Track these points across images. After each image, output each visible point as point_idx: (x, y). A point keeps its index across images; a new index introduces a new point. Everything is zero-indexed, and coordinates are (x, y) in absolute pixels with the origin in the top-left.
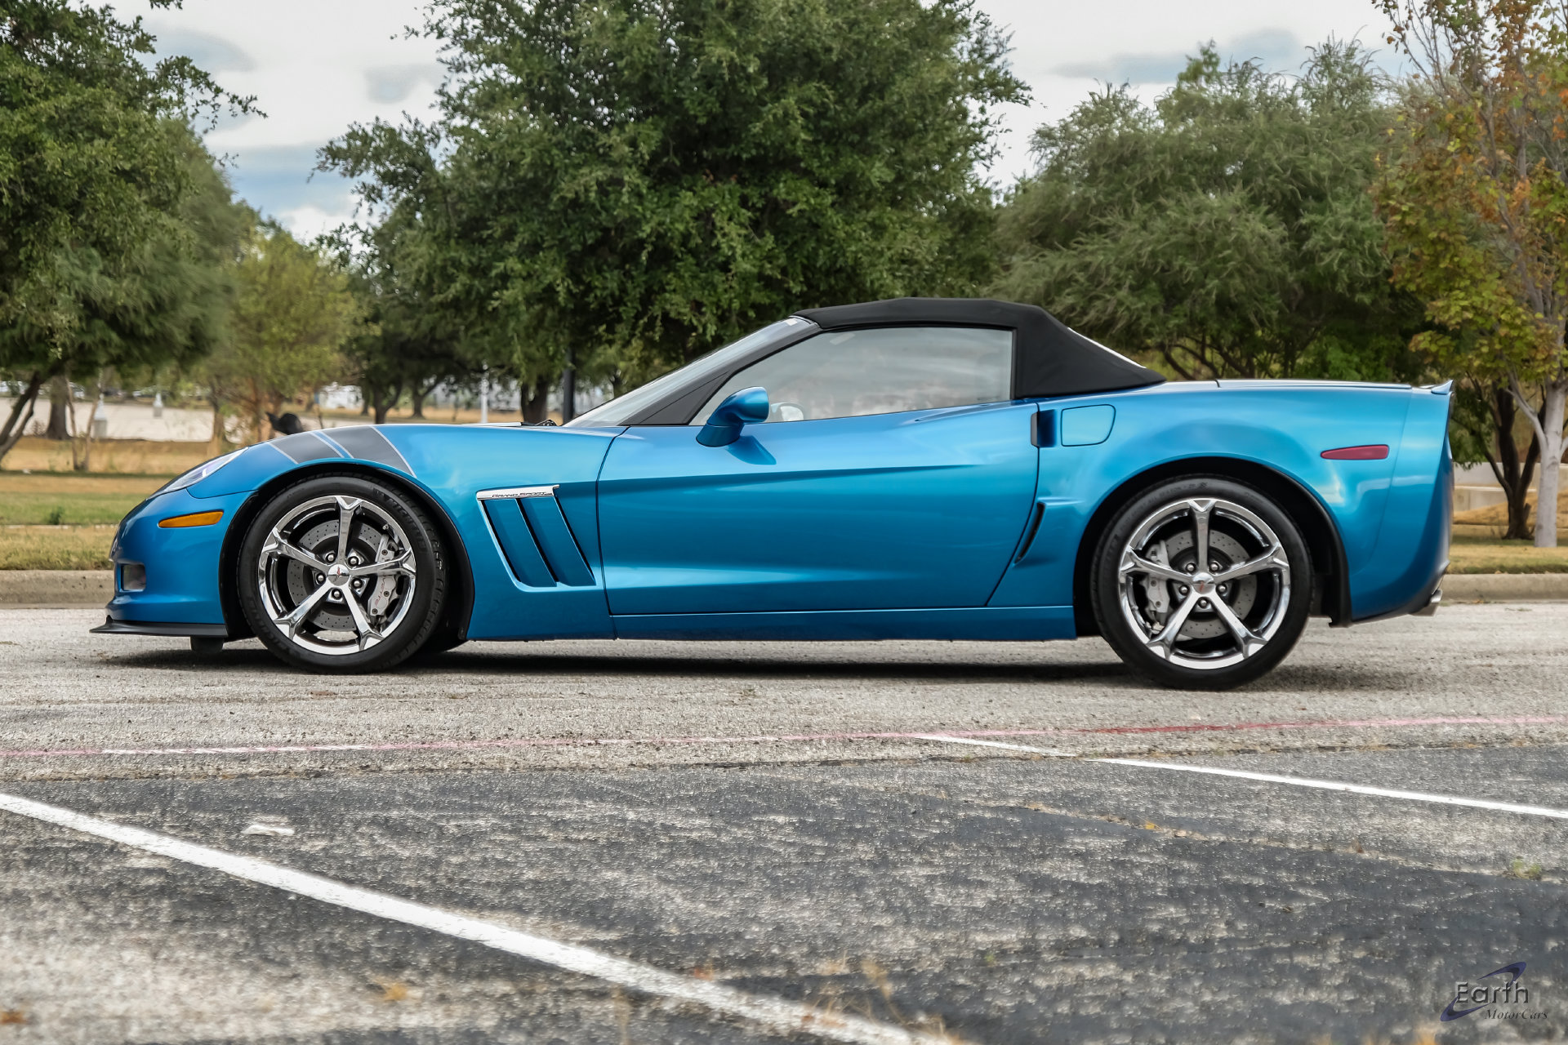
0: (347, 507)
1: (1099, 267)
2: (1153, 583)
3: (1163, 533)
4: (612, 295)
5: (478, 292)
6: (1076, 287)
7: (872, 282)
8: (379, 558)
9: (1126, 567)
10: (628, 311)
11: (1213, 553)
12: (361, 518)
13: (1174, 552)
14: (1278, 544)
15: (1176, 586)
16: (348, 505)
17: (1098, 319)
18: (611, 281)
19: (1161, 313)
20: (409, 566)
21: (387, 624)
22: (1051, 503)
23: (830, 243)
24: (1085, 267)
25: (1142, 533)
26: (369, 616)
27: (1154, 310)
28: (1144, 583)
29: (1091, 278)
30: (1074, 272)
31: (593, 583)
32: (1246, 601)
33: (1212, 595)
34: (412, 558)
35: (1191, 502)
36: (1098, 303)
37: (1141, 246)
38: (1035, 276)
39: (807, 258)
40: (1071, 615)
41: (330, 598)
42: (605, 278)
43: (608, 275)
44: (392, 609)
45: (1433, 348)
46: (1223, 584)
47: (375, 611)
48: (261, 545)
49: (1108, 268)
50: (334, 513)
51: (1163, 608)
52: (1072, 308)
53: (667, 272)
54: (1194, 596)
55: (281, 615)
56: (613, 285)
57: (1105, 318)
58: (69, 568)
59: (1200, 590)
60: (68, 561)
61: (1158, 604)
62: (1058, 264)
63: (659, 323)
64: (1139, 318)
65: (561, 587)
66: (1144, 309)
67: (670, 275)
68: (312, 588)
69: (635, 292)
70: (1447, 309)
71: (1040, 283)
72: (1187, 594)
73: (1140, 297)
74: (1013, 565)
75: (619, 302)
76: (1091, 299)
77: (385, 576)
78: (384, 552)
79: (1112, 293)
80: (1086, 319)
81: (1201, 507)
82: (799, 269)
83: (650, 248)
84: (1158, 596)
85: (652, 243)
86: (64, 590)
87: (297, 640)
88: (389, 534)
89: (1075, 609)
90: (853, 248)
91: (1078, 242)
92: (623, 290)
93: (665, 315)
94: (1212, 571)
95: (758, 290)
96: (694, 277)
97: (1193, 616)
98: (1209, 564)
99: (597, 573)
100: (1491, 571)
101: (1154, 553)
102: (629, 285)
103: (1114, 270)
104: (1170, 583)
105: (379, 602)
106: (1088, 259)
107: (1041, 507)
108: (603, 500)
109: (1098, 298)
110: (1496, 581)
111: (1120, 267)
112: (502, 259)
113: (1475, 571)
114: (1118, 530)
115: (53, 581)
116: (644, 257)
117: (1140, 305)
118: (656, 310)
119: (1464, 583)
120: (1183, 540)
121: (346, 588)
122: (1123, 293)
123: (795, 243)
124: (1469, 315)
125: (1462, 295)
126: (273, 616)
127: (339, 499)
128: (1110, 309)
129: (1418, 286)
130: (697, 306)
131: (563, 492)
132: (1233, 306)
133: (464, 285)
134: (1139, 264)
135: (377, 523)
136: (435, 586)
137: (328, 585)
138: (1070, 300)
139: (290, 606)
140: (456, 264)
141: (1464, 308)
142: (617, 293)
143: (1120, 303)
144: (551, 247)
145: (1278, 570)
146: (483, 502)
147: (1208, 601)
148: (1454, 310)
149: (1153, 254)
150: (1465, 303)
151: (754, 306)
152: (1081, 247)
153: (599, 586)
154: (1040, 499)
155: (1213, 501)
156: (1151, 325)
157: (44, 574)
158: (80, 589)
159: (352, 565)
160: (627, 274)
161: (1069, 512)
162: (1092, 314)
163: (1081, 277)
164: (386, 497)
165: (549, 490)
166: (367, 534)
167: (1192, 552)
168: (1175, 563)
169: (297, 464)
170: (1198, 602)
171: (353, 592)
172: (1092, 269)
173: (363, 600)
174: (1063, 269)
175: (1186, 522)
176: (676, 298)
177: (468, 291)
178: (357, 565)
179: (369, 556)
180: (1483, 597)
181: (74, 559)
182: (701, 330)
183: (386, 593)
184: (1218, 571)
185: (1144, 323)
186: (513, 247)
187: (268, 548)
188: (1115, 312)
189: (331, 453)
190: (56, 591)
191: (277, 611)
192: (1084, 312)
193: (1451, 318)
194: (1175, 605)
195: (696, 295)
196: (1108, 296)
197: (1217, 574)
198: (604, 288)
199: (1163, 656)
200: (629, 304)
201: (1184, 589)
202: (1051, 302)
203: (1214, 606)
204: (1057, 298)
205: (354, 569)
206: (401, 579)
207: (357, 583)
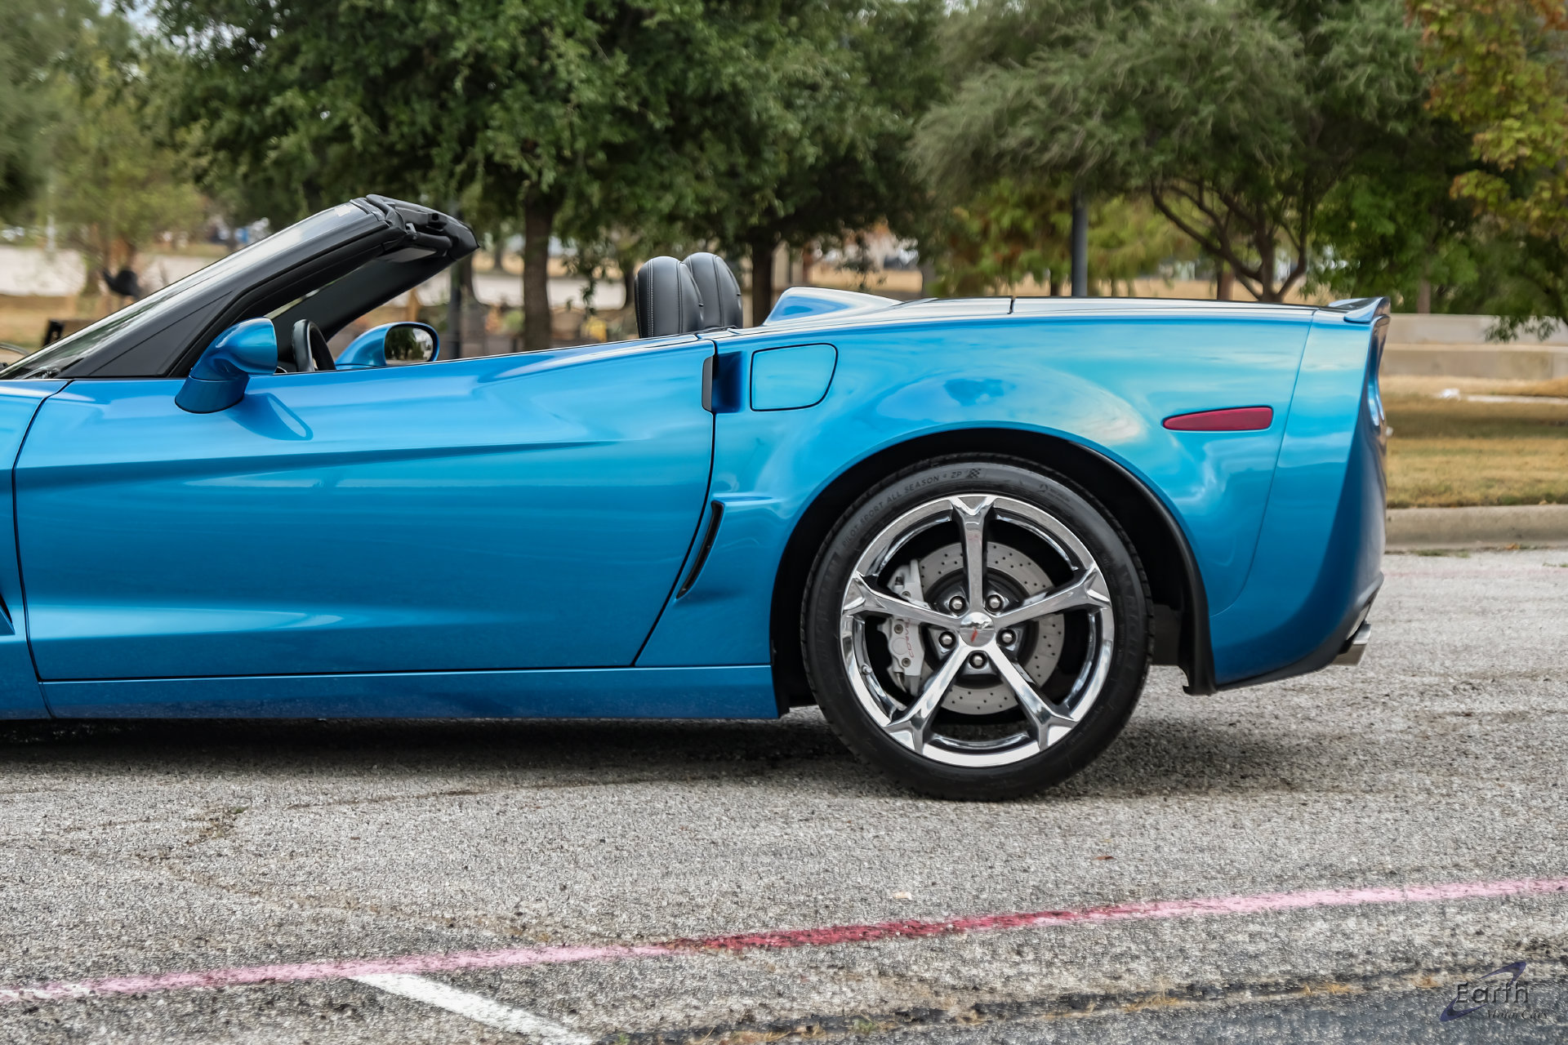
1: (1063, 91)
2: (899, 629)
3: (917, 548)
4: (424, 132)
5: (251, 131)
6: (1034, 116)
9: (856, 600)
10: (442, 155)
11: (993, 579)
13: (933, 578)
14: (1094, 566)
15: (935, 634)
17: (1062, 155)
18: (423, 113)
19: (1143, 148)
22: (736, 502)
23: (702, 64)
24: (1045, 90)
25: (881, 548)
27: (1134, 144)
28: (885, 628)
29: (1053, 105)
30: (1033, 96)
31: (11, 632)
32: (1046, 659)
33: (992, 649)
35: (956, 501)
36: (1063, 137)
37: (1116, 63)
38: (983, 103)
39: (675, 83)
40: (768, 680)
42: (413, 110)
43: (417, 107)
45: (1480, 194)
46: (1009, 630)
49: (1075, 91)
51: (915, 669)
52: (1029, 143)
53: (491, 103)
54: (963, 650)
56: (424, 120)
57: (1070, 154)
59: (972, 640)
61: (907, 661)
62: (1013, 86)
63: (480, 169)
64: (1114, 154)
66: (1121, 143)
67: (495, 107)
69: (452, 128)
70: (1498, 143)
71: (989, 111)
72: (952, 646)
73: (1115, 129)
74: (674, 600)
75: (431, 142)
76: (1054, 131)
79: (1080, 122)
80: (1046, 157)
81: (971, 508)
82: (663, 99)
83: (466, 72)
84: (906, 649)
85: (471, 66)
89: (775, 671)
90: (731, 70)
91: (1039, 59)
92: (438, 128)
93: (489, 158)
94: (989, 608)
95: (611, 125)
96: (526, 109)
97: (961, 679)
98: (987, 599)
100: (1533, 500)
101: (901, 581)
102: (445, 121)
103: (1082, 93)
104: (925, 630)
106: (1050, 79)
107: (718, 508)
109: (1062, 129)
110: (1540, 515)
111: (1090, 89)
112: (281, 88)
113: (1513, 502)
114: (839, 546)
116: (458, 84)
117: (1116, 138)
118: (477, 153)
119: (1496, 519)
120: (944, 560)
122: (1094, 123)
123: (658, 64)
124: (1526, 151)
125: (1517, 124)
128: (1077, 143)
129: (1462, 115)
130: (528, 148)
132: (1234, 139)
133: (230, 122)
134: (1113, 85)
138: (1027, 132)
140: (221, 94)
141: (1519, 142)
142: (429, 129)
143: (1090, 135)
144: (342, 72)
145: (1093, 608)
147: (986, 658)
148: (1507, 144)
149: (1132, 72)
150: (1522, 135)
151: (607, 146)
152: (1042, 65)
153: (19, 636)
154: (716, 495)
155: (990, 499)
156: (1129, 163)
160: (443, 106)
161: (759, 520)
162: (1055, 150)
163: (1041, 102)
167: (959, 578)
168: (934, 596)
170: (970, 658)
172: (1055, 93)
174: (1019, 93)
175: (950, 531)
176: (503, 138)
177: (239, 129)
180: (1522, 538)
182: (534, 177)
184: (1000, 609)
185: (1121, 160)
186: (292, 73)
188: (1083, 148)
192: (1044, 148)
193: (1501, 156)
194: (934, 662)
195: (526, 132)
196: (1075, 127)
197: (999, 615)
198: (413, 123)
199: (911, 746)
200: (445, 145)
201: (947, 638)
202: (1002, 136)
203: (993, 665)
204: (1010, 130)
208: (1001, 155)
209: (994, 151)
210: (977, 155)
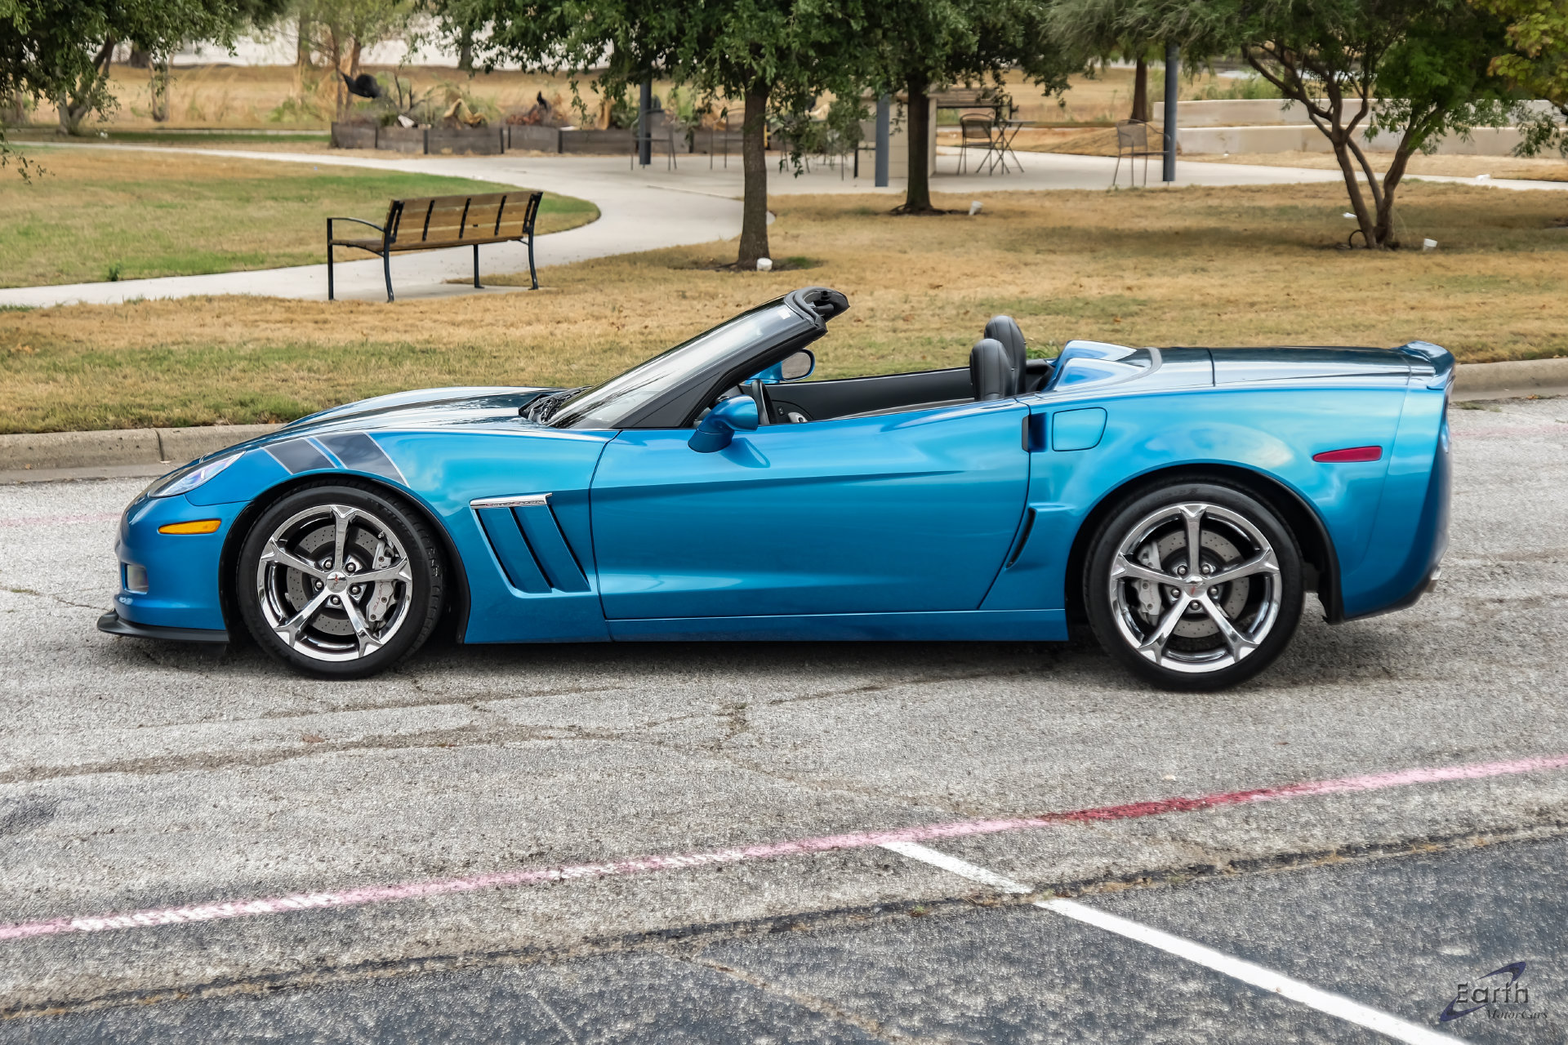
0: (342, 515)
2: (1145, 586)
3: (1156, 536)
7: (935, 15)
8: (376, 564)
9: (1118, 570)
11: (1206, 554)
12: (356, 525)
13: (1166, 552)
14: (1268, 547)
15: (1168, 589)
16: (344, 514)
17: (1172, 31)
19: (1235, 23)
20: (406, 575)
21: (388, 629)
22: (1042, 508)
25: (1136, 534)
26: (367, 622)
27: (1229, 21)
28: (1136, 585)
32: (1237, 603)
33: (1204, 598)
34: (408, 566)
35: (1182, 507)
36: (1171, 15)
40: (1063, 618)
41: (329, 604)
44: (390, 614)
46: (1215, 586)
47: (374, 617)
48: (259, 553)
50: (330, 520)
51: (1155, 611)
52: (1144, 20)
53: (726, 11)
54: (1186, 599)
55: (282, 622)
57: (1178, 28)
59: (1192, 593)
61: (1150, 606)
64: (1213, 29)
65: (556, 593)
66: (1218, 20)
68: (311, 594)
70: (1527, 34)
72: (1179, 596)
73: (1213, 9)
74: (1004, 569)
76: (1164, 11)
77: (381, 582)
78: (381, 559)
81: (1192, 512)
84: (1150, 600)
87: (299, 647)
88: (384, 539)
89: (1067, 611)
94: (1202, 573)
95: (818, 27)
96: (752, 17)
97: (1185, 616)
98: (1201, 567)
99: (592, 580)
101: (1146, 556)
104: (1162, 587)
105: (377, 608)
107: (1032, 512)
108: (597, 507)
109: (1170, 9)
114: (1108, 535)
117: (1214, 16)
120: (1175, 541)
121: (344, 595)
124: (1549, 40)
125: (1542, 18)
126: (274, 624)
127: (335, 507)
128: (1183, 21)
129: (1498, 9)
131: (556, 500)
132: (1308, 13)
135: (374, 531)
136: (432, 593)
137: (326, 593)
139: (291, 611)
141: (1544, 33)
143: (1194, 15)
145: (1269, 574)
146: (477, 510)
147: (1200, 604)
148: (1535, 35)
150: (1545, 27)
151: (816, 45)
153: (594, 592)
154: (1032, 505)
155: (1203, 506)
156: (1224, 36)
159: (350, 572)
161: (1059, 518)
164: (381, 507)
165: (543, 497)
166: (363, 539)
167: (1183, 553)
168: (1167, 565)
169: (292, 474)
170: (1190, 605)
171: (352, 599)
173: (361, 606)
175: (1178, 523)
176: (737, 42)
178: (354, 571)
179: (367, 567)
183: (384, 599)
184: (1210, 573)
185: (1218, 35)
187: (267, 555)
188: (1187, 25)
189: (322, 461)
191: (277, 617)
192: (1156, 25)
194: (1167, 607)
195: (755, 36)
197: (1209, 578)
198: (663, 28)
199: (1154, 660)
200: (686, 45)
201: (1176, 591)
202: (1122, 13)
203: (1204, 608)
204: (1128, 10)
205: (352, 576)
206: (399, 586)
207: (355, 589)
208: (1120, 30)
209: (1115, 26)
210: (1101, 28)
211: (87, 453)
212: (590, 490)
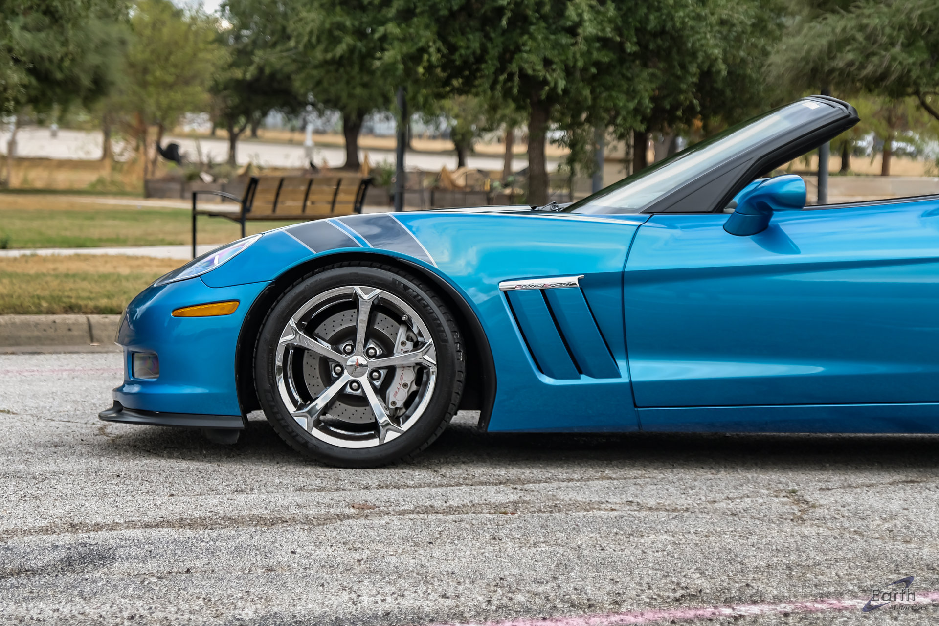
0: (366, 297)
1: (875, 29)
4: (474, 53)
5: (360, 51)
6: (856, 45)
7: (693, 44)
8: (398, 347)
10: (489, 68)
12: (380, 307)
16: (367, 295)
17: (875, 72)
18: (473, 42)
19: (928, 67)
20: (430, 358)
21: (408, 417)
23: (659, 9)
24: (862, 28)
26: (387, 408)
27: (922, 64)
29: (868, 38)
30: (854, 32)
31: (618, 376)
34: (433, 350)
36: (875, 59)
37: (912, 10)
38: (820, 35)
39: (640, 22)
41: (348, 390)
42: (468, 39)
43: (471, 36)
44: (411, 401)
47: (394, 403)
48: (278, 334)
49: (883, 28)
50: (353, 303)
52: (851, 64)
53: (522, 34)
55: (299, 408)
56: (476, 45)
57: (880, 71)
58: (39, 312)
60: (39, 305)
62: (841, 24)
63: (516, 79)
64: (909, 71)
65: (585, 380)
66: (914, 64)
67: (526, 37)
68: (329, 381)
69: (494, 52)
71: (824, 41)
73: (910, 54)
75: (480, 59)
76: (868, 56)
77: (403, 367)
78: (403, 343)
79: (886, 50)
80: (864, 73)
82: (633, 32)
83: (509, 14)
85: (512, 11)
86: (36, 333)
87: (316, 433)
88: (408, 325)
90: (681, 14)
91: (858, 7)
92: (485, 51)
93: (521, 70)
95: (599, 50)
96: (546, 39)
99: (622, 364)
102: (489, 45)
103: (888, 30)
105: (398, 394)
106: (865, 21)
108: (629, 290)
109: (874, 54)
111: (893, 28)
112: (383, 23)
115: (26, 325)
116: (504, 22)
117: (911, 60)
118: (514, 67)
121: (364, 380)
122: (897, 49)
123: (630, 9)
126: (291, 409)
127: (358, 289)
128: (885, 64)
130: (547, 63)
131: (588, 282)
133: (348, 45)
134: (910, 26)
135: (396, 315)
136: (457, 378)
137: (346, 377)
138: (850, 56)
139: (307, 398)
140: (341, 27)
142: (478, 52)
143: (894, 59)
144: (422, 13)
146: (506, 292)
149: (922, 16)
151: (597, 64)
152: (858, 11)
153: (624, 379)
156: (918, 77)
157: (18, 319)
158: (51, 332)
159: (370, 357)
160: (487, 36)
162: (869, 69)
163: (860, 37)
164: (406, 288)
165: (574, 280)
166: (383, 324)
169: (315, 254)
171: (371, 384)
172: (869, 30)
173: (381, 392)
174: (844, 29)
176: (533, 58)
177: (352, 50)
178: (374, 356)
179: (388, 349)
181: (45, 304)
182: (552, 84)
183: (405, 385)
185: (914, 75)
186: (392, 12)
187: (286, 338)
188: (889, 67)
189: (348, 242)
190: (29, 334)
191: (294, 402)
192: (862, 66)
195: (549, 54)
196: (883, 53)
198: (468, 48)
200: (490, 62)
202: (833, 58)
204: (839, 55)
205: (372, 360)
206: (421, 371)
207: (375, 374)
208: (832, 71)
209: (826, 68)
210: (815, 71)
211: (24, 333)
212: (623, 273)
